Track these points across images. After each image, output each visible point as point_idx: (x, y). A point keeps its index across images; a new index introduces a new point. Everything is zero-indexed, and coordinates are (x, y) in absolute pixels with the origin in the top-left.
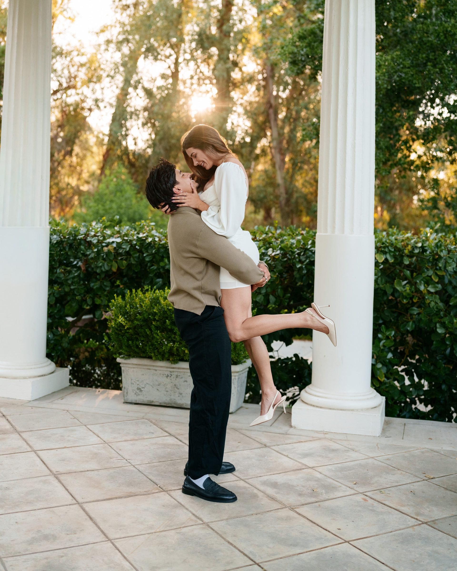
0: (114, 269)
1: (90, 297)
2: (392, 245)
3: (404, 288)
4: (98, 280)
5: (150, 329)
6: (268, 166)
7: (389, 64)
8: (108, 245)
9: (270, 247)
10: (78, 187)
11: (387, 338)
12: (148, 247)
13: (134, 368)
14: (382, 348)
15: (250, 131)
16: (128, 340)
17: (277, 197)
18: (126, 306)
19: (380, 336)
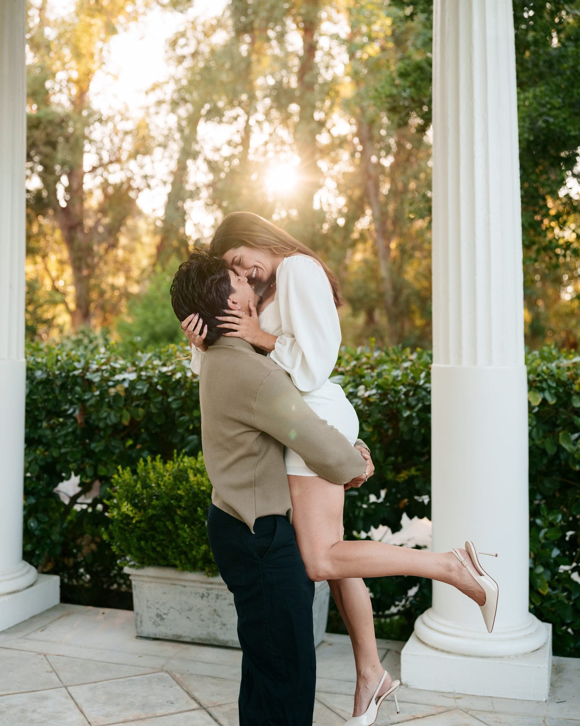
0: (126, 422)
1: (91, 465)
2: (552, 376)
3: (574, 445)
4: (102, 438)
5: (173, 522)
6: (369, 255)
7: (531, 104)
9: (361, 384)
10: (126, 288)
11: (551, 525)
12: (176, 387)
13: (150, 582)
14: (543, 541)
15: (345, 210)
16: (139, 539)
17: (381, 295)
18: (135, 486)
19: (539, 521)
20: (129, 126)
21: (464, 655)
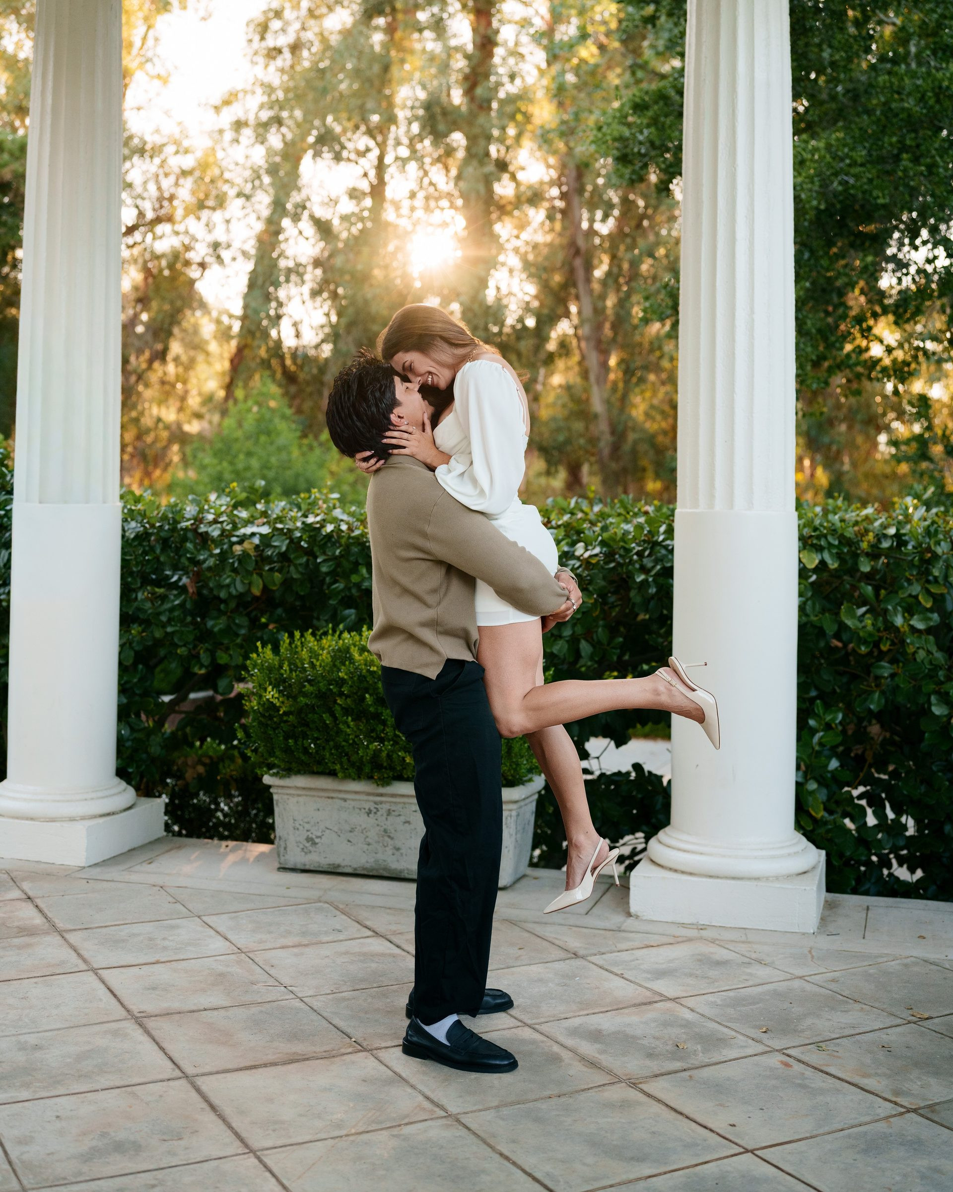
0: (256, 591)
1: (207, 650)
2: (834, 531)
3: (861, 621)
4: (222, 613)
5: (333, 714)
6: (574, 378)
7: (822, 158)
8: (242, 540)
9: (579, 541)
10: (179, 426)
11: (828, 727)
12: (325, 543)
13: (299, 795)
14: (817, 748)
15: (535, 304)
16: (286, 738)
17: (593, 441)
18: (281, 667)
19: (812, 722)
20: (188, 162)
21: (711, 877)
